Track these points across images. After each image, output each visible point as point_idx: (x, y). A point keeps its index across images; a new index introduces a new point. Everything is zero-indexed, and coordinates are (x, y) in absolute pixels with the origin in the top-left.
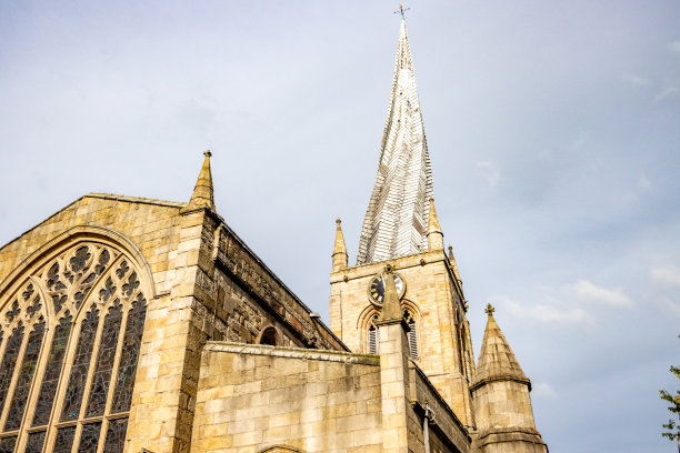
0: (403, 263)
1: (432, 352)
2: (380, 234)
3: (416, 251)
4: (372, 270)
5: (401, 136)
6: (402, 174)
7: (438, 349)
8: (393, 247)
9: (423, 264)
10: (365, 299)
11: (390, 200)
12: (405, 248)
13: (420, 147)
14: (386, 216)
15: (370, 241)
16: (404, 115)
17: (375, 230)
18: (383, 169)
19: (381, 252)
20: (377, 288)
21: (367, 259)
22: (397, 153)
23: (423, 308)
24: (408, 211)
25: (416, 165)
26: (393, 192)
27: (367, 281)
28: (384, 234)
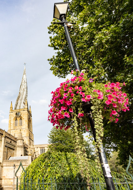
0: (21, 110)
1: (24, 125)
2: (18, 105)
3: (23, 108)
4: (16, 111)
5: (23, 87)
6: (22, 94)
7: (25, 124)
8: (20, 107)
9: (24, 110)
10: (15, 116)
11: (20, 99)
12: (22, 107)
13: (26, 89)
14: (19, 101)
15: (16, 105)
16: (24, 83)
17: (17, 104)
18: (20, 93)
19: (18, 108)
20: (17, 114)
21: (16, 109)
22: (22, 90)
23: (23, 118)
24: (23, 101)
25: (25, 92)
26: (21, 97)
27: (15, 113)
28: (19, 104)
